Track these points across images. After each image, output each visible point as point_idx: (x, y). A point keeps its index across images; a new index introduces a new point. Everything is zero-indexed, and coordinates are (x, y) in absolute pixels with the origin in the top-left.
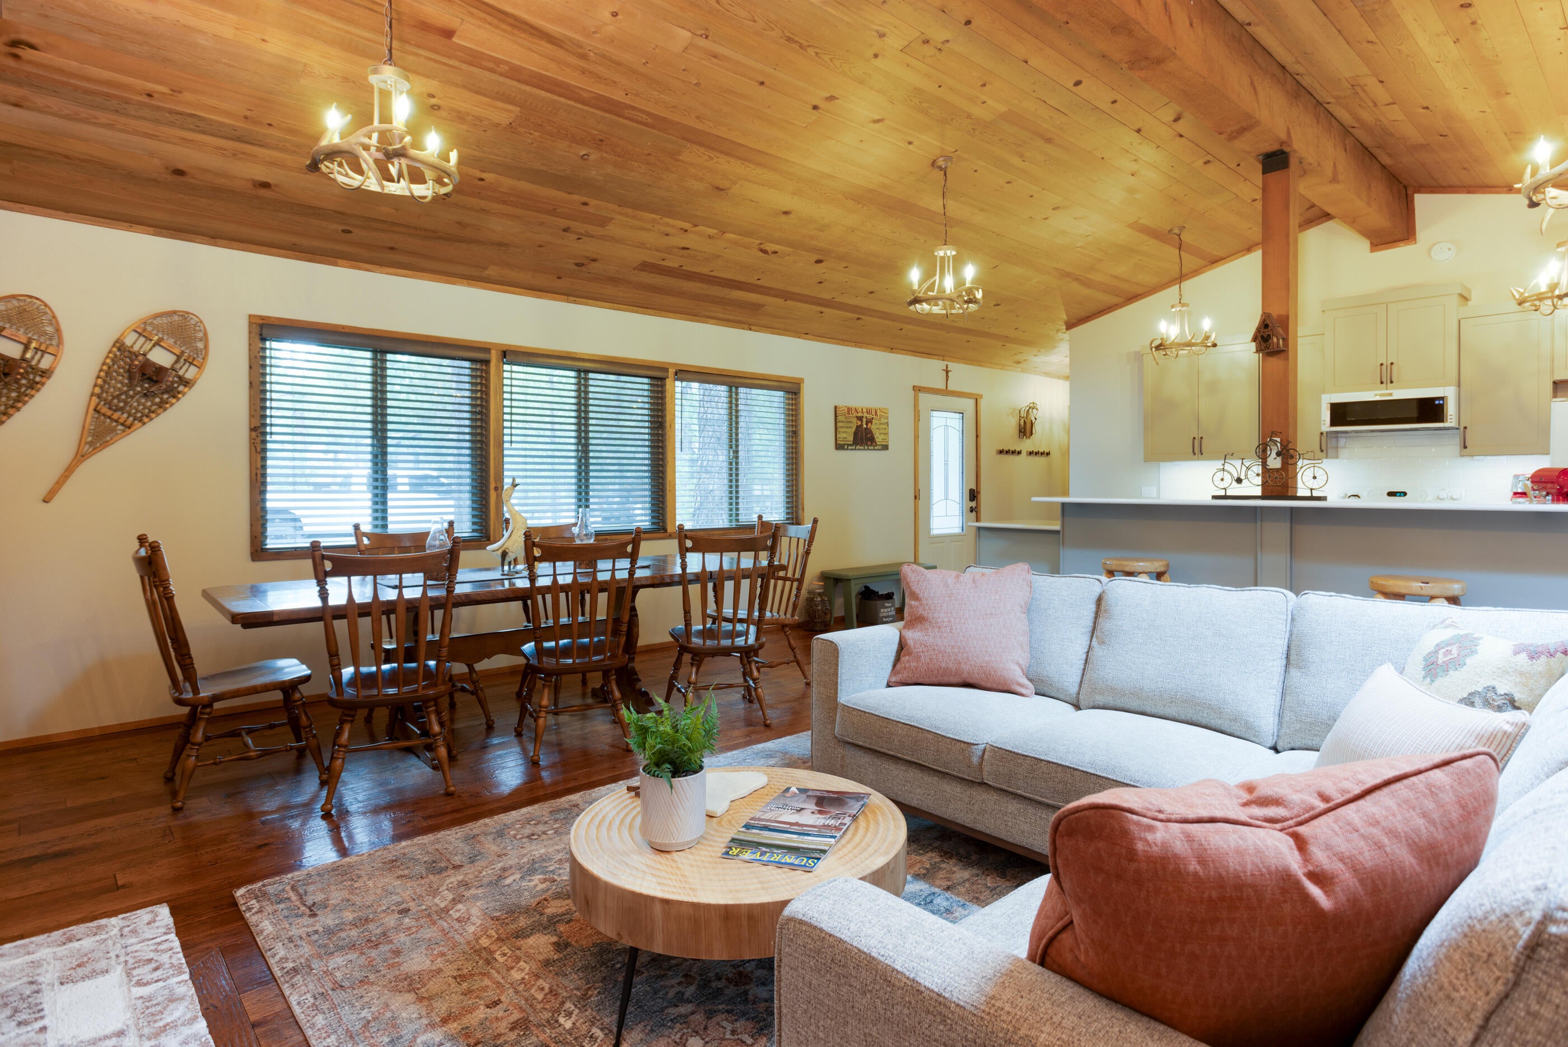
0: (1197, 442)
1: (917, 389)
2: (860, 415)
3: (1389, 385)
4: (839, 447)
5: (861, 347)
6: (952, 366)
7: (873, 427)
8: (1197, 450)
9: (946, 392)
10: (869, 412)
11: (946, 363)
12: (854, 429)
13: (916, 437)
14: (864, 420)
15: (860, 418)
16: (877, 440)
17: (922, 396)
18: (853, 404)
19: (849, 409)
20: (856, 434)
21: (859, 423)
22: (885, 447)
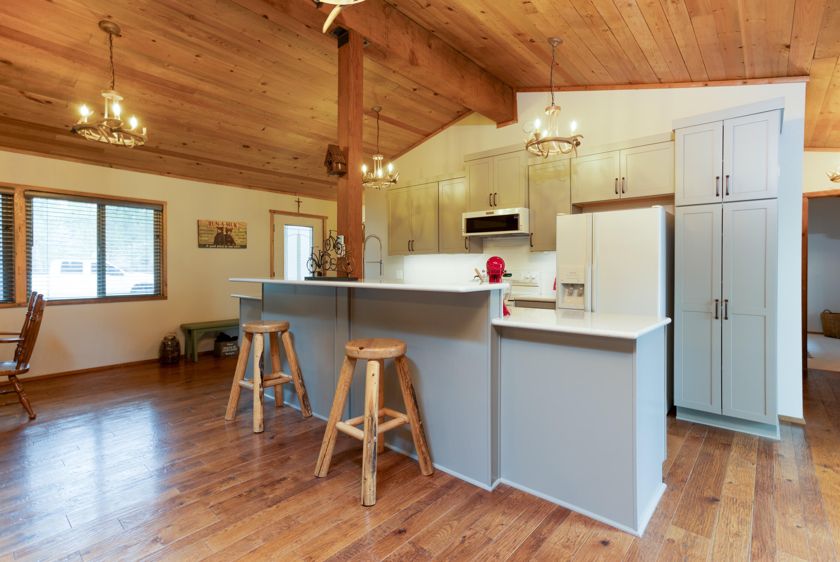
0: (411, 243)
1: (273, 212)
2: (220, 226)
3: (495, 207)
4: (201, 246)
5: (222, 184)
6: (302, 199)
7: (233, 234)
8: (411, 249)
9: (298, 214)
10: (228, 224)
11: (297, 197)
12: (215, 235)
13: (272, 241)
14: (224, 229)
15: (221, 229)
16: (236, 242)
17: (276, 216)
18: (214, 218)
19: (210, 223)
20: (216, 238)
21: (220, 231)
22: (244, 247)
